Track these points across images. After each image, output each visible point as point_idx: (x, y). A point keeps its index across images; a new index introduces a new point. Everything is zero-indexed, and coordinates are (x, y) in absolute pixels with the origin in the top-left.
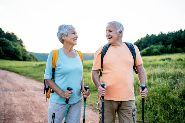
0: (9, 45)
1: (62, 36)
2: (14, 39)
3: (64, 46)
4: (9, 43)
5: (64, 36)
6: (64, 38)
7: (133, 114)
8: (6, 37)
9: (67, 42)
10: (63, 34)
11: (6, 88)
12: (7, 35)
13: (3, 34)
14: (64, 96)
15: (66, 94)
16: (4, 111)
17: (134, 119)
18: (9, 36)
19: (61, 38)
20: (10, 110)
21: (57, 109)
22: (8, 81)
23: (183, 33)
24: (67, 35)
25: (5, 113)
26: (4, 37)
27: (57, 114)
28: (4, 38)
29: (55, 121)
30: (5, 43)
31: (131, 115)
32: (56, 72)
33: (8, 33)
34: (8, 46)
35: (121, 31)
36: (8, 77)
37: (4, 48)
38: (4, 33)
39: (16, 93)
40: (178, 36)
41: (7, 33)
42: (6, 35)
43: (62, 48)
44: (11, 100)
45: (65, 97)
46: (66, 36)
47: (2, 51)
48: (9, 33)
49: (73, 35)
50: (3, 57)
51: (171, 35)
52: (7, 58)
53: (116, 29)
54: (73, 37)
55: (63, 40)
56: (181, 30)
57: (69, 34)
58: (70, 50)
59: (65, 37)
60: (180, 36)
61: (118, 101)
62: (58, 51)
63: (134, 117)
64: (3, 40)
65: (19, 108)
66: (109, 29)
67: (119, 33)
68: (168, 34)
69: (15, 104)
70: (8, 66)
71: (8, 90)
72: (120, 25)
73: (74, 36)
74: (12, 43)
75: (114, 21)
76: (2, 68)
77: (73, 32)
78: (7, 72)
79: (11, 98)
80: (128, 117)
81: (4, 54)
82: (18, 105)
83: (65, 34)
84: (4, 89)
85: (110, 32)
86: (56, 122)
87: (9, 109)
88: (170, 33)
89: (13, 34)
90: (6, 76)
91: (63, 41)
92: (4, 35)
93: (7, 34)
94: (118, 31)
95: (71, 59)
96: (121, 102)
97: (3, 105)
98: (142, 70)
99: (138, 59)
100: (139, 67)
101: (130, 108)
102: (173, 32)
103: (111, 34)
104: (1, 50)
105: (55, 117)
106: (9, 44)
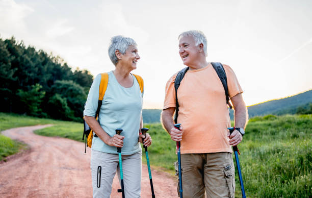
0: (79, 94)
1: (117, 53)
2: (88, 82)
3: (117, 69)
4: (80, 90)
5: (119, 54)
6: (119, 57)
7: (225, 174)
8: (74, 80)
9: (123, 64)
10: (118, 50)
11: (67, 164)
12: (77, 76)
13: (68, 74)
14: (112, 142)
15: (114, 139)
16: (57, 193)
17: (227, 182)
18: (80, 77)
19: (115, 55)
20: (67, 192)
21: (104, 160)
22: (72, 156)
24: (125, 53)
25: (58, 196)
26: (71, 79)
28: (71, 82)
29: (101, 178)
30: (71, 90)
31: (222, 176)
33: (78, 71)
34: (78, 97)
35: (202, 44)
36: (73, 149)
37: (71, 100)
38: (72, 72)
39: (80, 172)
41: (76, 71)
42: (73, 76)
43: (113, 72)
44: (71, 180)
46: (123, 54)
47: (68, 106)
48: (80, 72)
49: (134, 53)
50: (69, 117)
52: (76, 119)
53: (194, 42)
54: (133, 57)
55: (118, 59)
57: (127, 52)
58: (126, 76)
59: (121, 55)
61: (202, 154)
62: (109, 75)
63: (228, 180)
64: (68, 86)
65: (80, 191)
66: (183, 42)
67: (199, 48)
69: (75, 186)
70: (75, 133)
71: (70, 168)
72: (199, 36)
73: (135, 55)
74: (85, 90)
75: (191, 31)
76: (65, 136)
77: (134, 50)
78: (73, 142)
79: (71, 177)
80: (218, 178)
81: (70, 111)
82: (81, 187)
83: (123, 50)
84: (63, 166)
85: (186, 46)
86: (104, 180)
87: (65, 190)
89: (87, 72)
90: (69, 148)
91: (116, 61)
92: (70, 76)
93: (76, 74)
94: (197, 44)
95: (126, 90)
96: (206, 154)
97: (58, 186)
101: (220, 163)
103: (186, 50)
104: (66, 104)
105: (102, 172)
106: (80, 92)
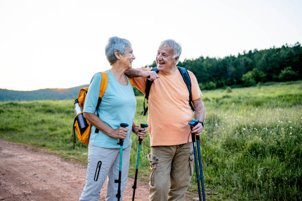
1: (116, 53)
5: (118, 54)
7: (189, 158)
10: (117, 51)
14: (118, 135)
15: (121, 133)
19: (114, 55)
21: (105, 156)
23: (205, 62)
27: (104, 163)
32: (102, 103)
35: (178, 57)
40: (198, 66)
45: (120, 136)
51: (188, 64)
54: (130, 57)
56: (202, 58)
57: (126, 52)
58: (122, 75)
59: (120, 56)
60: (202, 66)
63: (191, 162)
67: (174, 60)
68: (184, 62)
85: (164, 55)
86: (102, 174)
88: (187, 61)
94: (174, 57)
98: (199, 106)
99: (194, 92)
100: (195, 102)
102: (191, 60)
105: (101, 167)
